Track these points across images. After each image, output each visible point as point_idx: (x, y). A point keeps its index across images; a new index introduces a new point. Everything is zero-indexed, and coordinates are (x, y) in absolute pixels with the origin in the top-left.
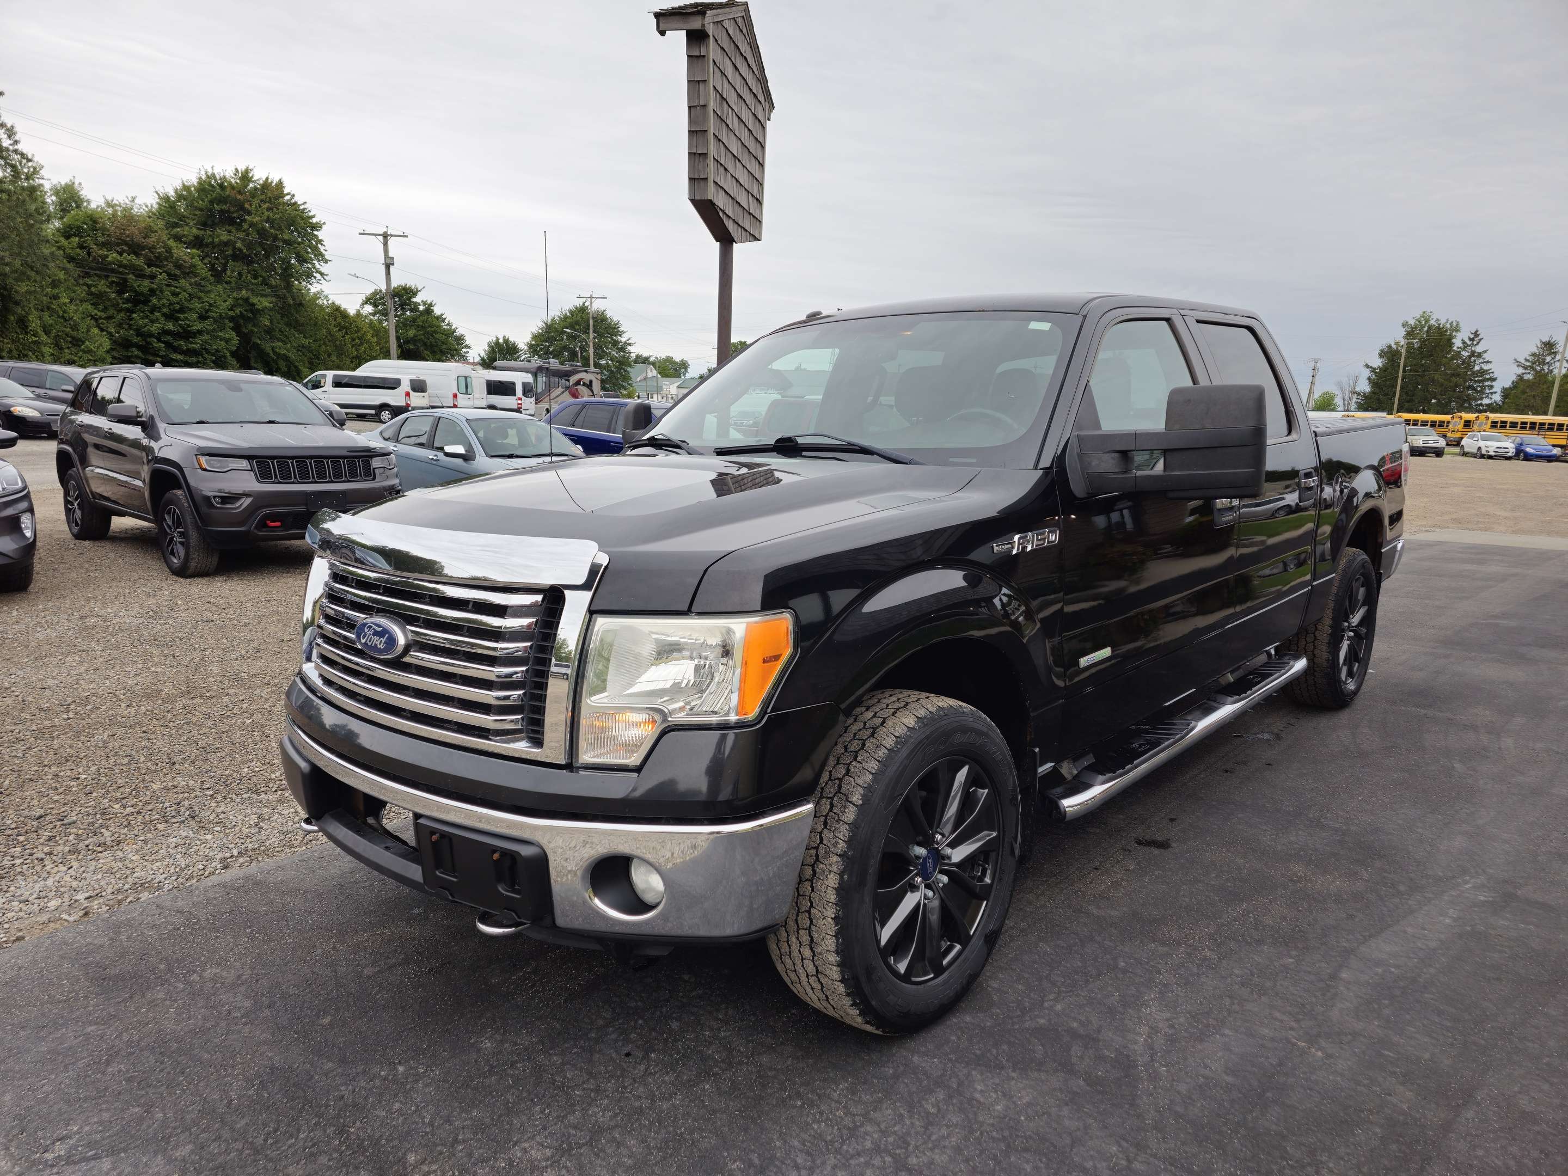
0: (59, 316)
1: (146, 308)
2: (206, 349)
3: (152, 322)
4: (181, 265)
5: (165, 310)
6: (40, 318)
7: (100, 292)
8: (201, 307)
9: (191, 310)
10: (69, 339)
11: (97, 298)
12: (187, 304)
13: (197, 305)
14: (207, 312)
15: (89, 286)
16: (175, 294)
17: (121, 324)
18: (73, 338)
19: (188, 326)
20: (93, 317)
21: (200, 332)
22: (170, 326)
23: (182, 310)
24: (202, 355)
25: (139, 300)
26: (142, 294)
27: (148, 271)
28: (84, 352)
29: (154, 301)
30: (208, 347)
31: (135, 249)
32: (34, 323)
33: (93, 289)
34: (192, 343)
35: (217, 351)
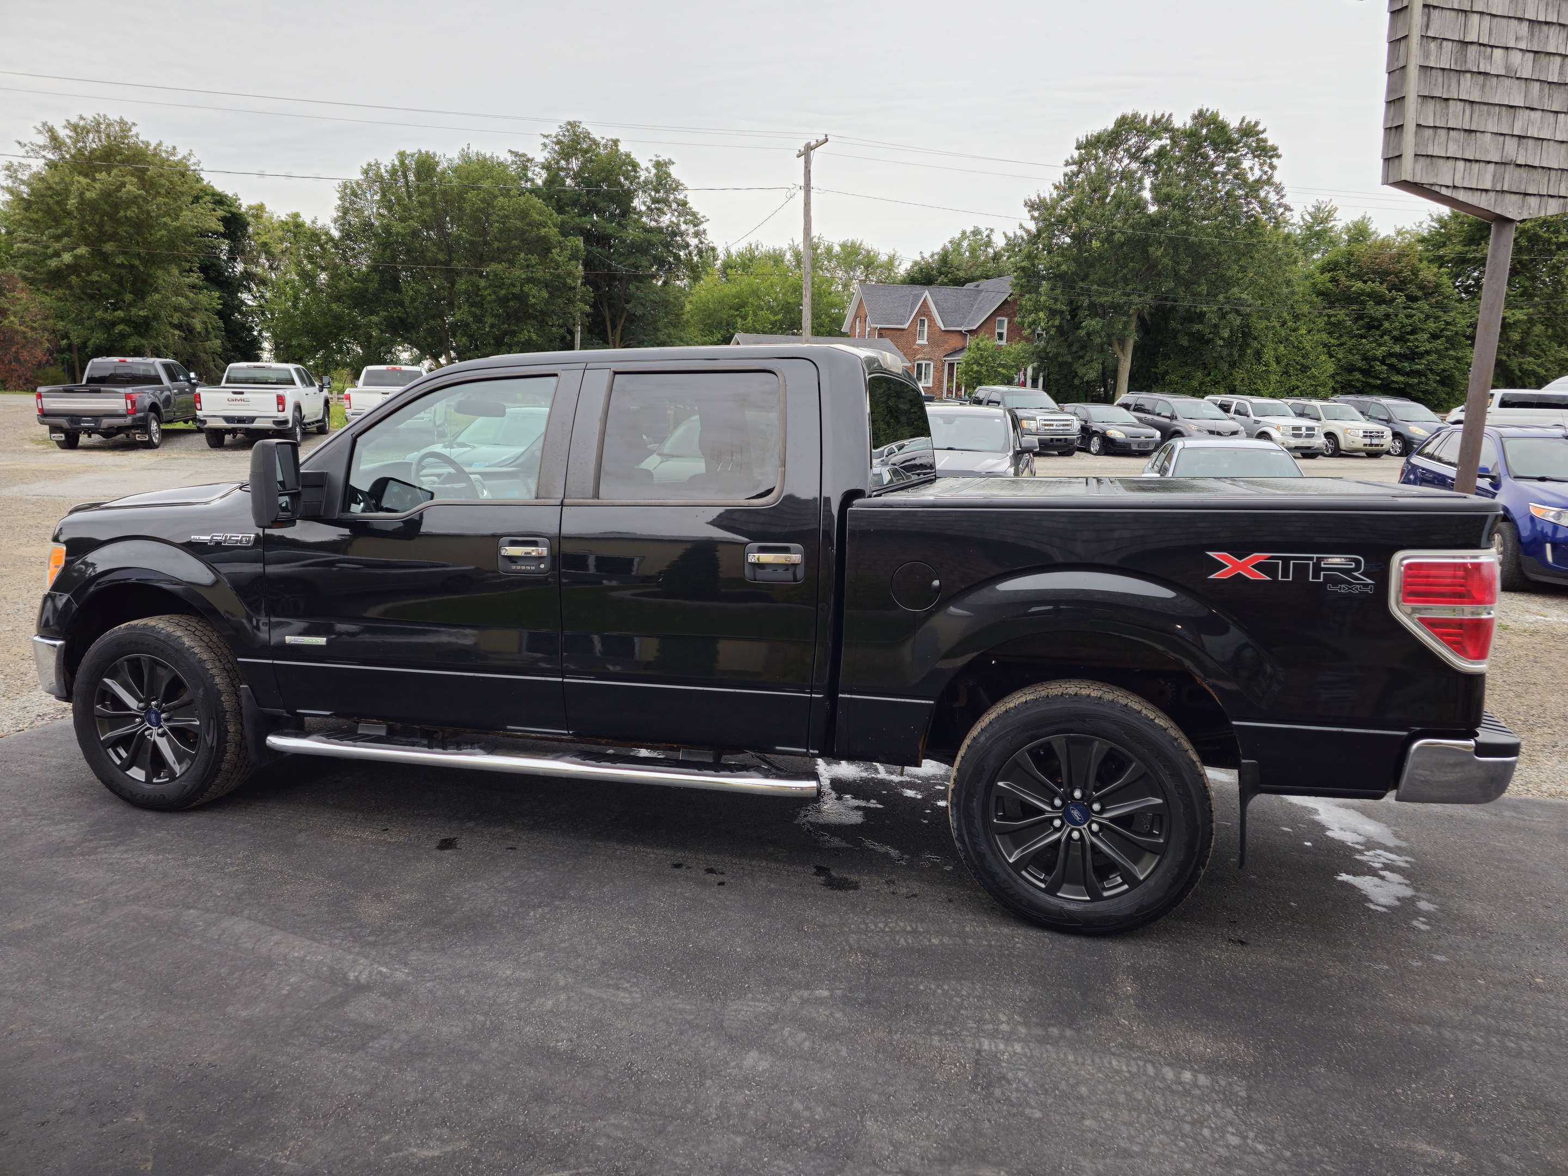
0: (1294, 347)
1: (1378, 333)
2: (1431, 370)
3: (1380, 345)
4: (1425, 286)
5: (1395, 333)
6: (1275, 350)
7: (1338, 321)
8: (1436, 327)
9: (1423, 330)
10: (1299, 367)
11: (1333, 327)
12: (1420, 325)
13: (1431, 325)
14: (1442, 331)
15: (1329, 316)
16: (1409, 316)
17: (1351, 349)
18: (1302, 365)
19: (1417, 347)
20: (1325, 345)
21: (1428, 353)
22: (1397, 349)
23: (1413, 332)
24: (1426, 376)
25: (1373, 325)
26: (1376, 319)
27: (1388, 295)
28: (1309, 378)
29: (1386, 325)
30: (1434, 367)
31: (1382, 275)
32: (1268, 355)
33: (1332, 319)
34: (1417, 364)
35: (1444, 370)
